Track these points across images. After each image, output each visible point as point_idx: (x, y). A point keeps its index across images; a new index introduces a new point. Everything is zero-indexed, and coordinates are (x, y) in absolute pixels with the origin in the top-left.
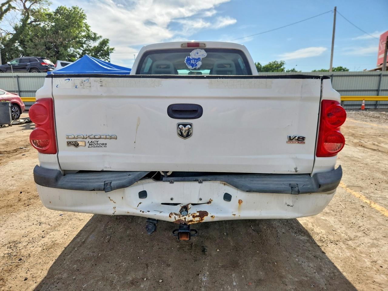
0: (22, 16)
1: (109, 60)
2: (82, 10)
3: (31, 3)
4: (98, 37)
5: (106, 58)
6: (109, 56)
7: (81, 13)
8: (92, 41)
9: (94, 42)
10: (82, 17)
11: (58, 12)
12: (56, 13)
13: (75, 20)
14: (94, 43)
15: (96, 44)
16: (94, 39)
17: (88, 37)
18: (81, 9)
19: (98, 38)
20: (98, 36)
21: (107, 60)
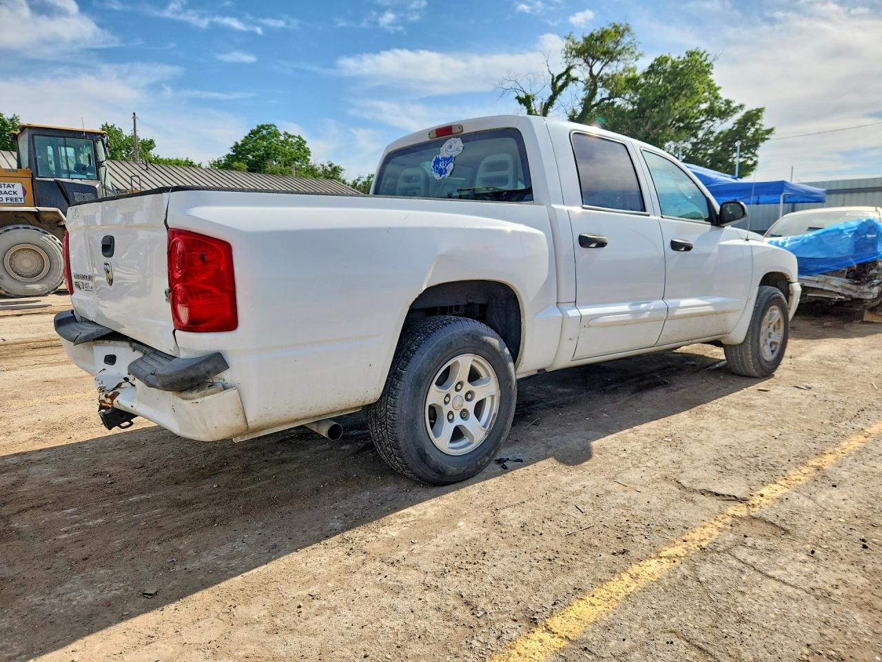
0: (585, 92)
1: (755, 159)
2: (704, 56)
3: (604, 63)
4: (734, 108)
5: (749, 155)
6: (755, 150)
7: (701, 62)
8: (718, 121)
9: (723, 121)
10: (704, 71)
11: (652, 70)
12: (646, 74)
13: (687, 79)
14: (722, 123)
15: (728, 124)
16: (723, 114)
17: (711, 113)
18: (705, 52)
19: (734, 111)
20: (733, 105)
21: (752, 159)
